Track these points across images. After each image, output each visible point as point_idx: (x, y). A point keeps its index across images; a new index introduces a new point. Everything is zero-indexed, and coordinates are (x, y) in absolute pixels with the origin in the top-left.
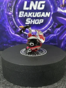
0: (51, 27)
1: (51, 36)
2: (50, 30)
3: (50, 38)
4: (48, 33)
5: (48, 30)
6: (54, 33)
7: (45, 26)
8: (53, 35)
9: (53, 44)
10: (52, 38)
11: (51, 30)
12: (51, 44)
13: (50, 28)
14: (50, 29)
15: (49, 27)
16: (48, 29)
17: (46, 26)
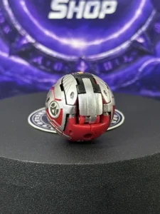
0: (144, 28)
1: (145, 64)
2: (141, 40)
3: (140, 70)
4: (134, 53)
5: (135, 42)
6: (155, 51)
7: (121, 26)
8: (151, 60)
9: (151, 93)
10: (150, 70)
11: (146, 41)
12: (144, 92)
13: (140, 32)
14: (142, 35)
15: (136, 31)
16: (134, 37)
17: (127, 26)
